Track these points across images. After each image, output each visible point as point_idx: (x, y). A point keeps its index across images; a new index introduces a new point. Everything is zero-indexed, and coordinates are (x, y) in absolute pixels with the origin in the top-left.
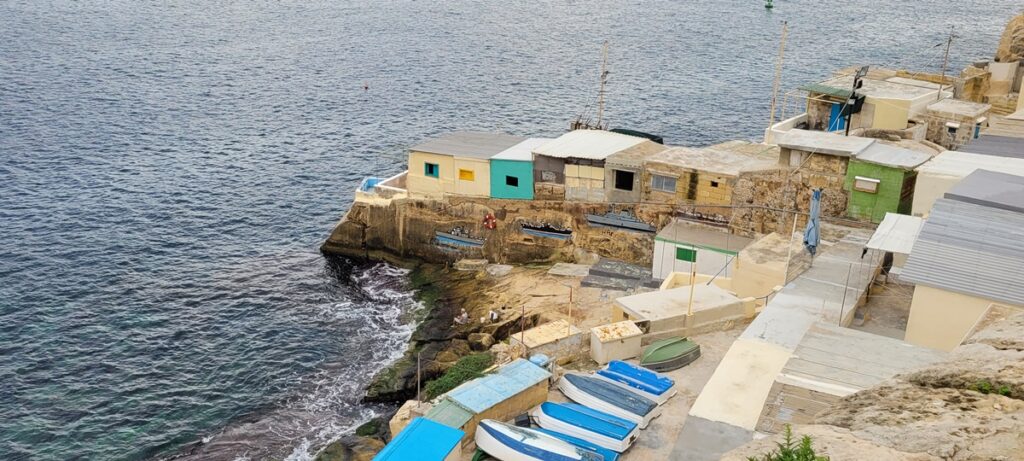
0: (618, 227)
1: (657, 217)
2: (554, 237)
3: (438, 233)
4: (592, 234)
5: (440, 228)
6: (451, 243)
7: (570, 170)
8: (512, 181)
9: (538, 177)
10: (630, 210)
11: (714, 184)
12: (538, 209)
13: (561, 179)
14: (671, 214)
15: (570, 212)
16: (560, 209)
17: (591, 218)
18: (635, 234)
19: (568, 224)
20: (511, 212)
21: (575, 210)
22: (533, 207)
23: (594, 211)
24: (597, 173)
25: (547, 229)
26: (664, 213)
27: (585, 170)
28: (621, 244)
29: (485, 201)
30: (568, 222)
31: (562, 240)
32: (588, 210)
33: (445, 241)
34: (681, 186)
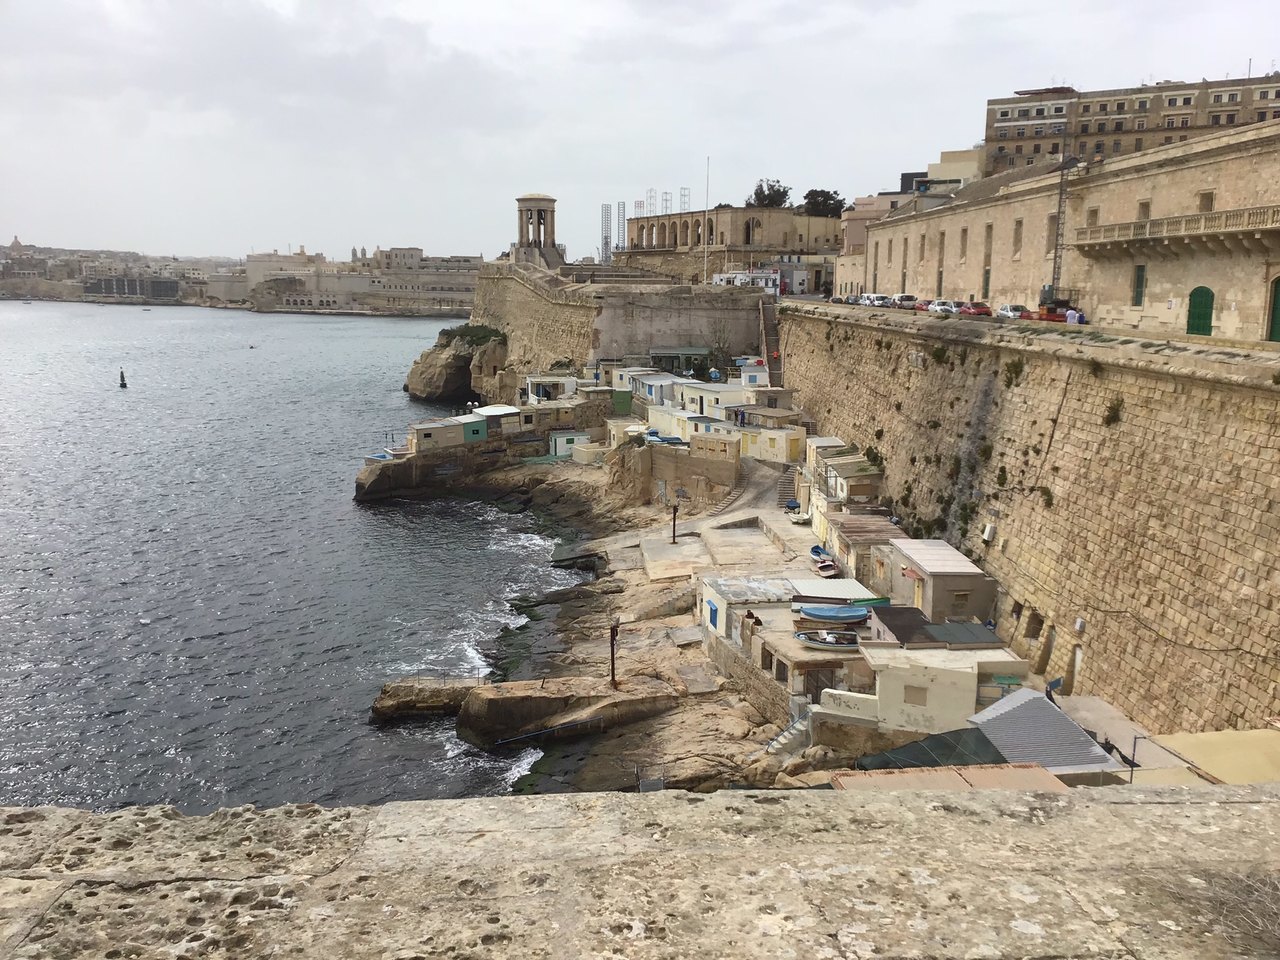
0: (528, 441)
1: (546, 432)
2: (498, 454)
3: (436, 469)
4: (516, 448)
5: (437, 466)
7: (503, 420)
8: (476, 432)
9: (489, 427)
10: (533, 432)
11: (564, 413)
12: (490, 443)
13: (500, 426)
14: (552, 429)
15: (505, 440)
16: (501, 440)
17: (515, 440)
18: (536, 443)
19: (505, 447)
20: (476, 447)
21: (508, 438)
22: (487, 442)
23: (516, 437)
24: (516, 419)
25: (495, 451)
26: (547, 430)
27: (511, 419)
28: (530, 449)
29: (463, 445)
30: (505, 445)
31: (502, 455)
32: (513, 437)
33: (440, 472)
34: (553, 417)
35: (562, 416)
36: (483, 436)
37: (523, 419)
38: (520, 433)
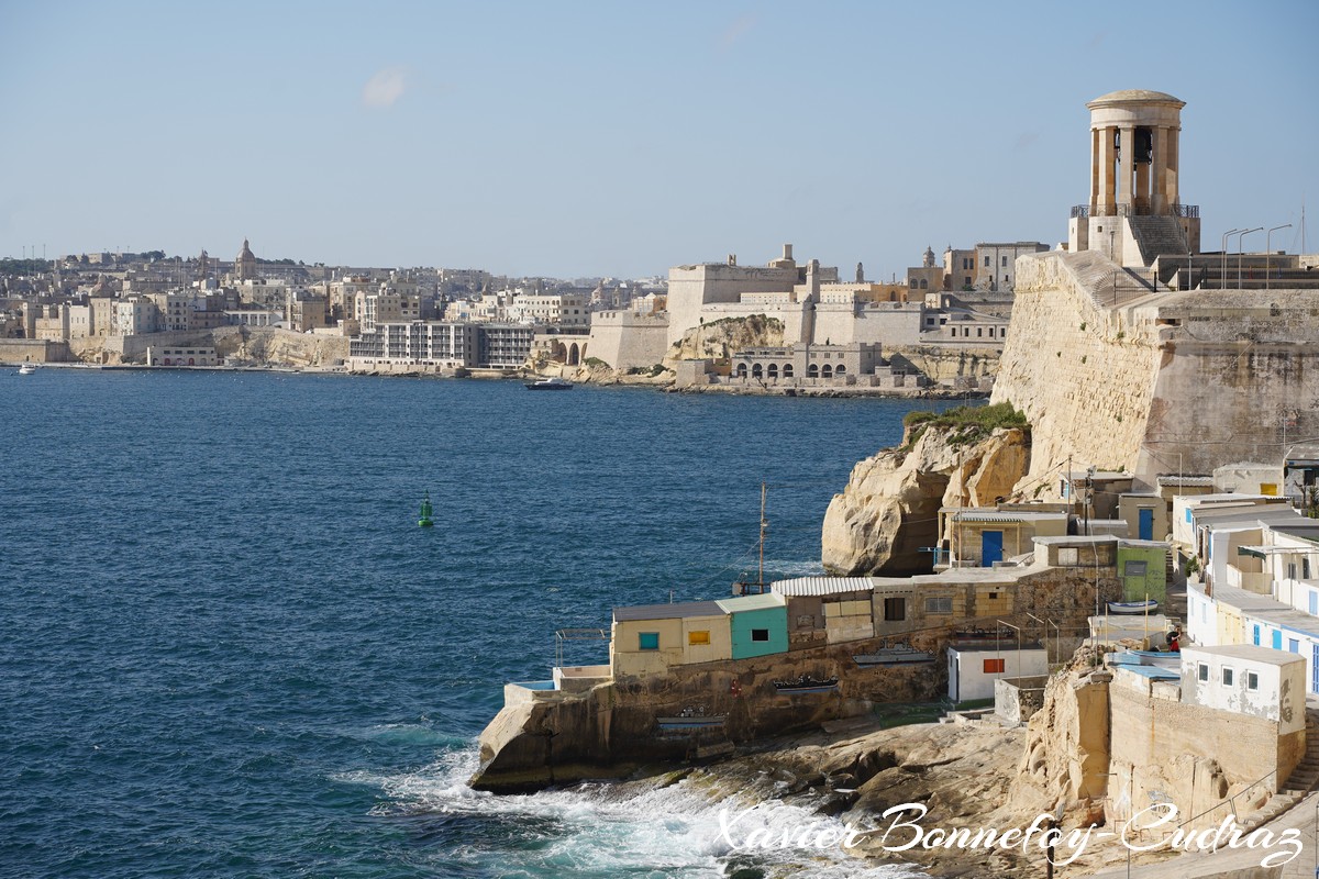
0: (893, 663)
1: (935, 642)
2: (817, 691)
3: (660, 720)
4: (862, 678)
5: (661, 713)
6: (680, 728)
7: (830, 609)
8: (760, 635)
9: (794, 625)
10: (905, 640)
11: (993, 596)
12: (795, 662)
13: (821, 621)
14: (949, 637)
15: (834, 657)
16: (823, 656)
17: (859, 659)
18: (912, 666)
19: (833, 673)
20: (761, 672)
21: (841, 654)
22: (788, 661)
23: (864, 651)
24: (864, 606)
26: (941, 638)
27: (849, 607)
28: (898, 682)
29: (727, 665)
30: (834, 669)
31: (825, 692)
32: (856, 650)
33: (671, 728)
34: (958, 604)
35: (983, 608)
36: (778, 642)
37: (880, 610)
38: (872, 641)
